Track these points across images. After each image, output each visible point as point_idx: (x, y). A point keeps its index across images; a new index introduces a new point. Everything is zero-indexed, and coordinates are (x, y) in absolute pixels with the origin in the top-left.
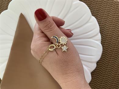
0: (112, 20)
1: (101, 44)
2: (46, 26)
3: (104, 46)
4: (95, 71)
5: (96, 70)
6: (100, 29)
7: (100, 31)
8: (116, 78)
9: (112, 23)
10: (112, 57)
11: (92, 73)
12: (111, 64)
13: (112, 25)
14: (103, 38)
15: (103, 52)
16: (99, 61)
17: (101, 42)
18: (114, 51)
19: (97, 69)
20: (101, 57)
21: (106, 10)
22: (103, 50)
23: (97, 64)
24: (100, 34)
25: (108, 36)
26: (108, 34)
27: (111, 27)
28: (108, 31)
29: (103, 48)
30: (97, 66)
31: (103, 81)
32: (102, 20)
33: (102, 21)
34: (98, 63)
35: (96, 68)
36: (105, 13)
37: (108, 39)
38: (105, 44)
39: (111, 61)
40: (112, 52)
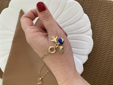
0: (102, 17)
1: (93, 38)
3: (95, 41)
4: (87, 63)
5: (88, 63)
6: (91, 25)
7: (91, 27)
8: (105, 70)
9: (102, 20)
10: (102, 50)
11: (85, 65)
12: (101, 57)
14: (94, 34)
15: (93, 46)
16: (90, 54)
17: (93, 37)
20: (92, 51)
21: (97, 9)
22: (94, 44)
23: (88, 57)
24: (91, 30)
25: (98, 32)
26: (99, 30)
27: (101, 24)
29: (94, 42)
30: (88, 59)
32: (93, 17)
33: (93, 18)
36: (96, 11)
37: (98, 34)
38: (96, 38)
39: (101, 54)
40: (102, 46)
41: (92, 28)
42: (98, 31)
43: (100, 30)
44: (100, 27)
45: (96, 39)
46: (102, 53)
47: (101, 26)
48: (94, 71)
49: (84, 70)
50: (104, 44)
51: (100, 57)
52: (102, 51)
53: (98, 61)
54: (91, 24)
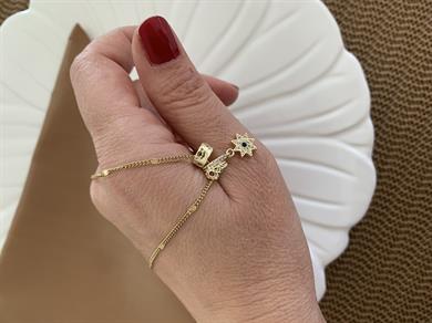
0: (422, 70)
1: (374, 159)
2: (179, 85)
3: (384, 170)
4: (343, 262)
5: (345, 260)
6: (372, 103)
7: (373, 109)
8: (420, 294)
9: (422, 82)
10: (410, 212)
11: (332, 270)
12: (405, 239)
13: (419, 89)
14: (381, 139)
15: (376, 191)
16: (360, 224)
17: (375, 152)
18: (422, 192)
19: (350, 256)
20: (369, 210)
21: (400, 32)
22: (378, 183)
23: (351, 236)
24: (369, 123)
25: (400, 133)
26: (404, 123)
27: (415, 99)
28: (403, 111)
29: (379, 177)
30: (351, 243)
31: (370, 301)
32: (383, 69)
33: (382, 73)
34: (355, 232)
35: (348, 250)
36: (399, 42)
37: (400, 144)
38: (389, 160)
39: (406, 229)
40: (412, 193)
41: (377, 114)
42: (401, 130)
43: (407, 126)
44: (409, 113)
45: (387, 164)
46: (410, 222)
47: (414, 109)
48: (370, 298)
49: (328, 287)
50: (422, 185)
51: (398, 239)
52: (409, 216)
53: (392, 256)
54: (372, 96)
